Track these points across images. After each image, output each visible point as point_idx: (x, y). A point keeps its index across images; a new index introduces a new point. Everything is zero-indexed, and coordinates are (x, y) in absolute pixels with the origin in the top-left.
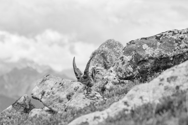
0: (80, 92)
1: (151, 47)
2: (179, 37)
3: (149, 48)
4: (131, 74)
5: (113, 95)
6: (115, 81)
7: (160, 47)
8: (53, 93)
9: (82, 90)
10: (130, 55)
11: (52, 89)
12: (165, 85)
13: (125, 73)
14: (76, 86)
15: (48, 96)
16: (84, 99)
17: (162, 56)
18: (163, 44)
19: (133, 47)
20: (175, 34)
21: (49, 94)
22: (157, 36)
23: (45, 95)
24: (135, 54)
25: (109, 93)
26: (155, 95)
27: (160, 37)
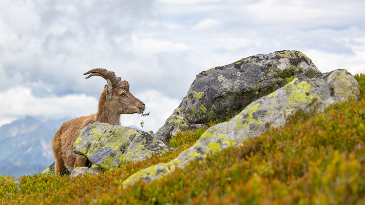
0: (138, 141)
1: (228, 79)
2: (265, 64)
3: (227, 80)
4: (204, 116)
5: (182, 143)
6: (183, 125)
7: (241, 78)
8: (102, 145)
9: (140, 138)
10: (201, 90)
11: (100, 139)
12: (250, 123)
13: (196, 115)
14: (132, 134)
15: (95, 149)
16: (143, 150)
17: (244, 89)
18: (245, 74)
19: (205, 79)
20: (260, 60)
21: (96, 147)
22: (237, 63)
23: (91, 148)
24: (209, 89)
25: (176, 141)
26: (238, 137)
27: (241, 65)
